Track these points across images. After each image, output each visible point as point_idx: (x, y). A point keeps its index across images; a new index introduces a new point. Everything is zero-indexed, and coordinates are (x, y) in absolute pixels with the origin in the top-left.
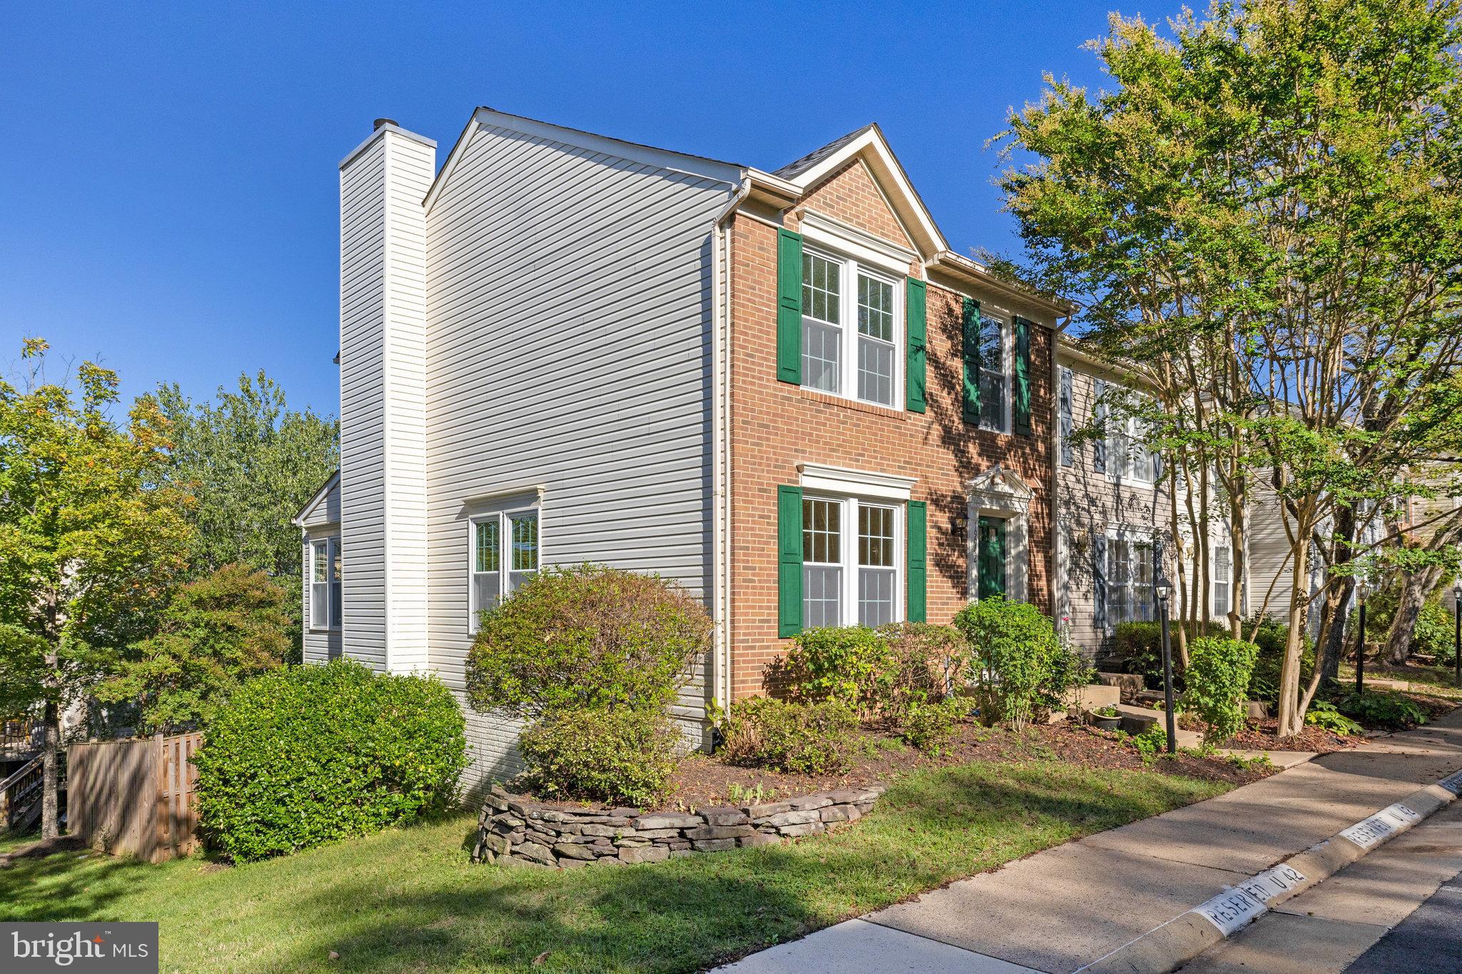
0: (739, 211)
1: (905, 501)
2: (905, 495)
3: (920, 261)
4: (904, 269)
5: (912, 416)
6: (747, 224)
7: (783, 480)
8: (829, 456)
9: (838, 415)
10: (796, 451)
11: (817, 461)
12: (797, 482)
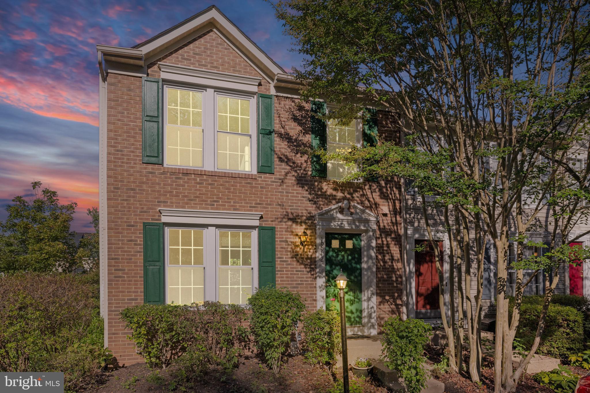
0: (109, 71)
1: (257, 227)
2: (257, 223)
3: (270, 83)
4: (255, 89)
5: (263, 176)
6: (115, 78)
7: (148, 219)
8: (187, 204)
9: (196, 180)
10: (159, 202)
11: (177, 207)
12: (160, 220)
